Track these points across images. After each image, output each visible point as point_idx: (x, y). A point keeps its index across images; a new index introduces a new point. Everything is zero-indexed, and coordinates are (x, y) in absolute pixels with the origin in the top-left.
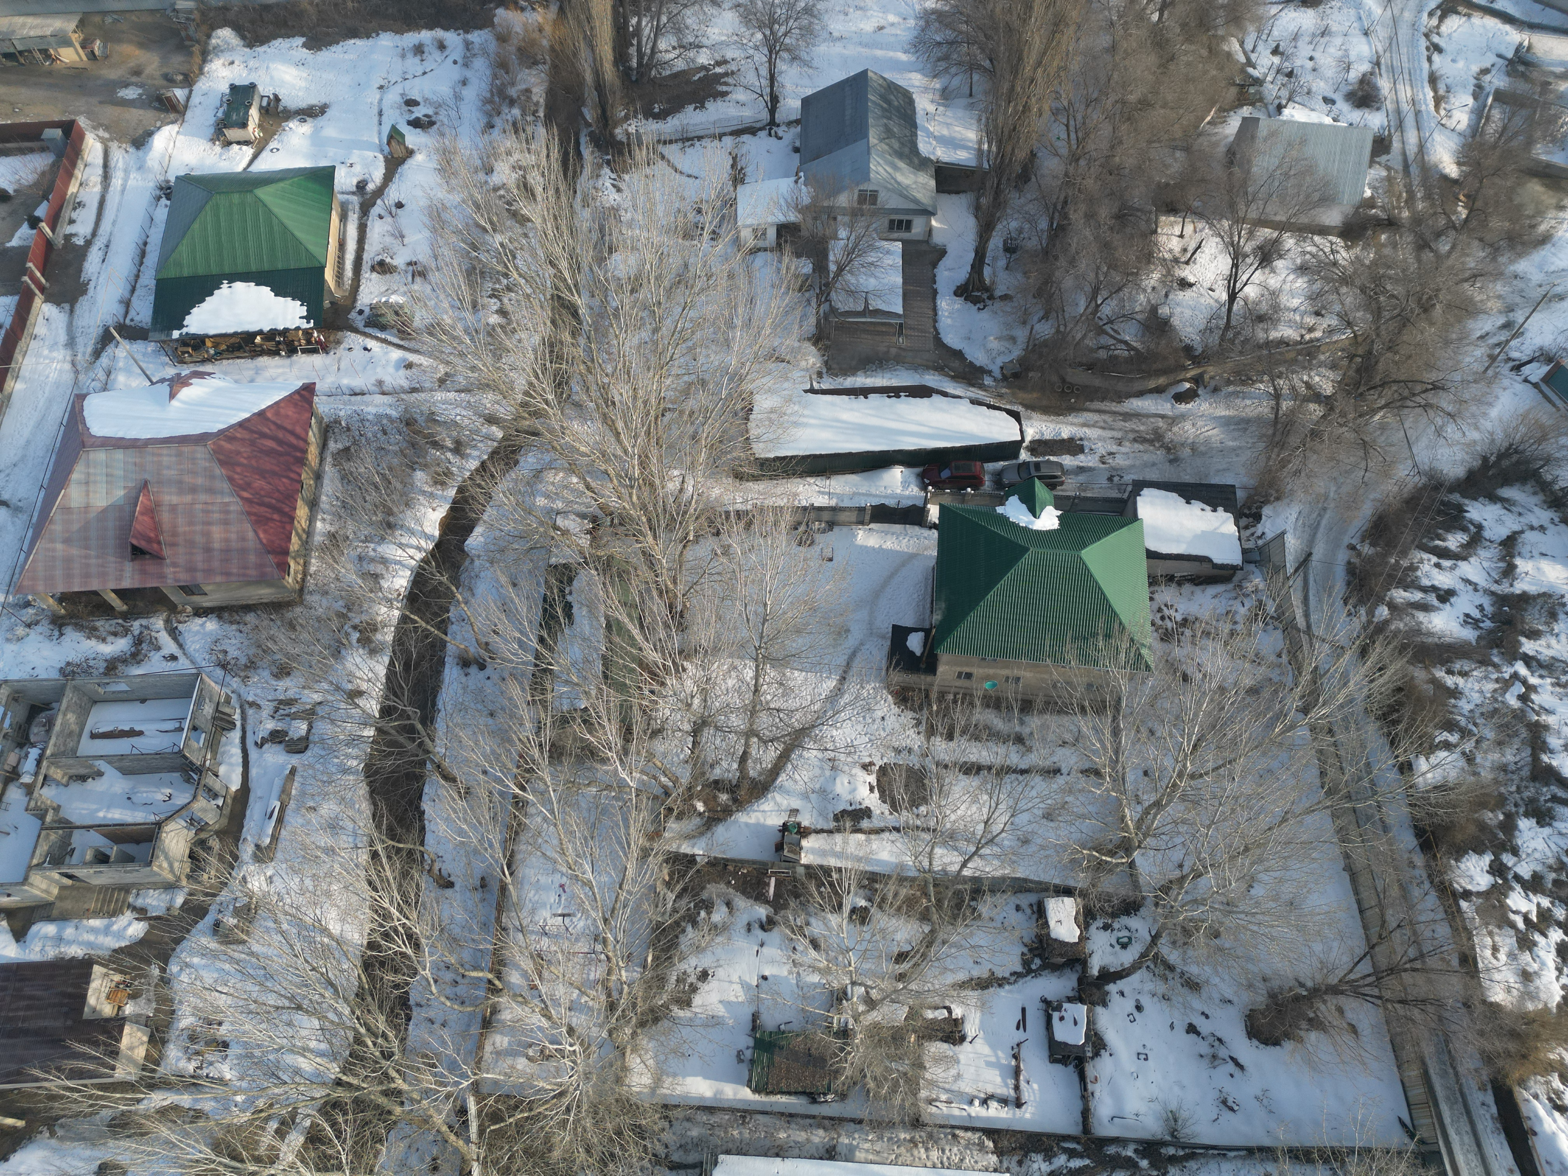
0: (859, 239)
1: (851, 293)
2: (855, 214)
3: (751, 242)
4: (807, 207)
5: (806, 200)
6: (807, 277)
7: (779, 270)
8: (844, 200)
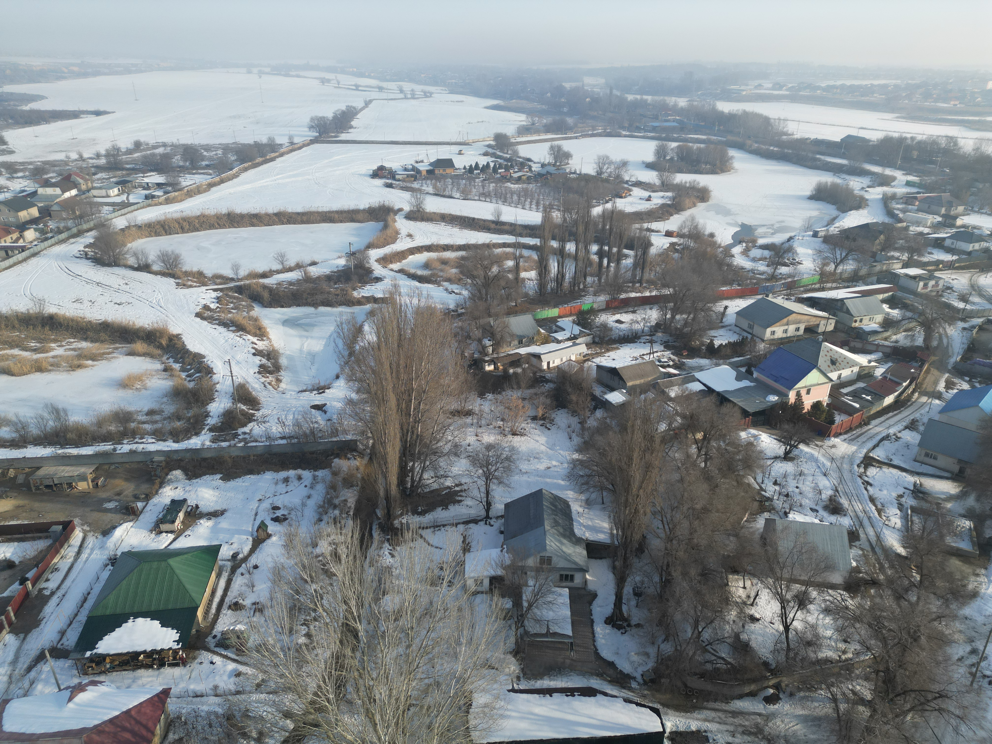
0: (541, 586)
1: (538, 621)
2: (538, 570)
3: (473, 588)
4: (509, 566)
5: (508, 562)
6: (509, 610)
7: (491, 606)
8: (531, 562)
